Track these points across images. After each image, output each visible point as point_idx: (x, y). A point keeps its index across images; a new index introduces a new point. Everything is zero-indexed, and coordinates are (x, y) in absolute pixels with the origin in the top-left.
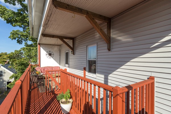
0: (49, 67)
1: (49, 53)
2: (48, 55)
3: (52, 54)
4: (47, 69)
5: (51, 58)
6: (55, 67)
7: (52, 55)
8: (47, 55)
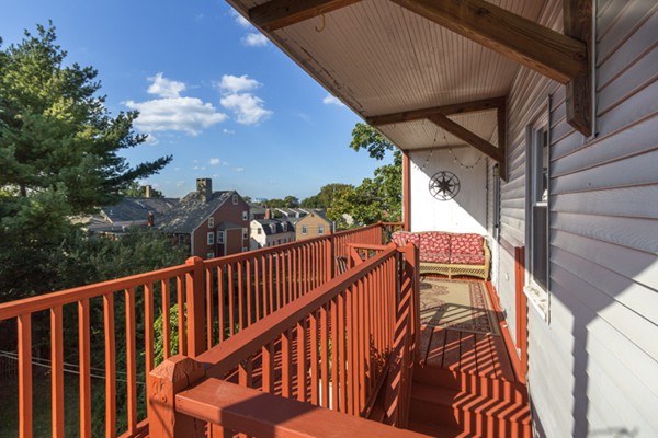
0: (438, 233)
1: (441, 180)
2: (437, 189)
3: (451, 183)
4: (429, 240)
5: (448, 197)
6: (460, 235)
7: (451, 189)
8: (431, 187)
